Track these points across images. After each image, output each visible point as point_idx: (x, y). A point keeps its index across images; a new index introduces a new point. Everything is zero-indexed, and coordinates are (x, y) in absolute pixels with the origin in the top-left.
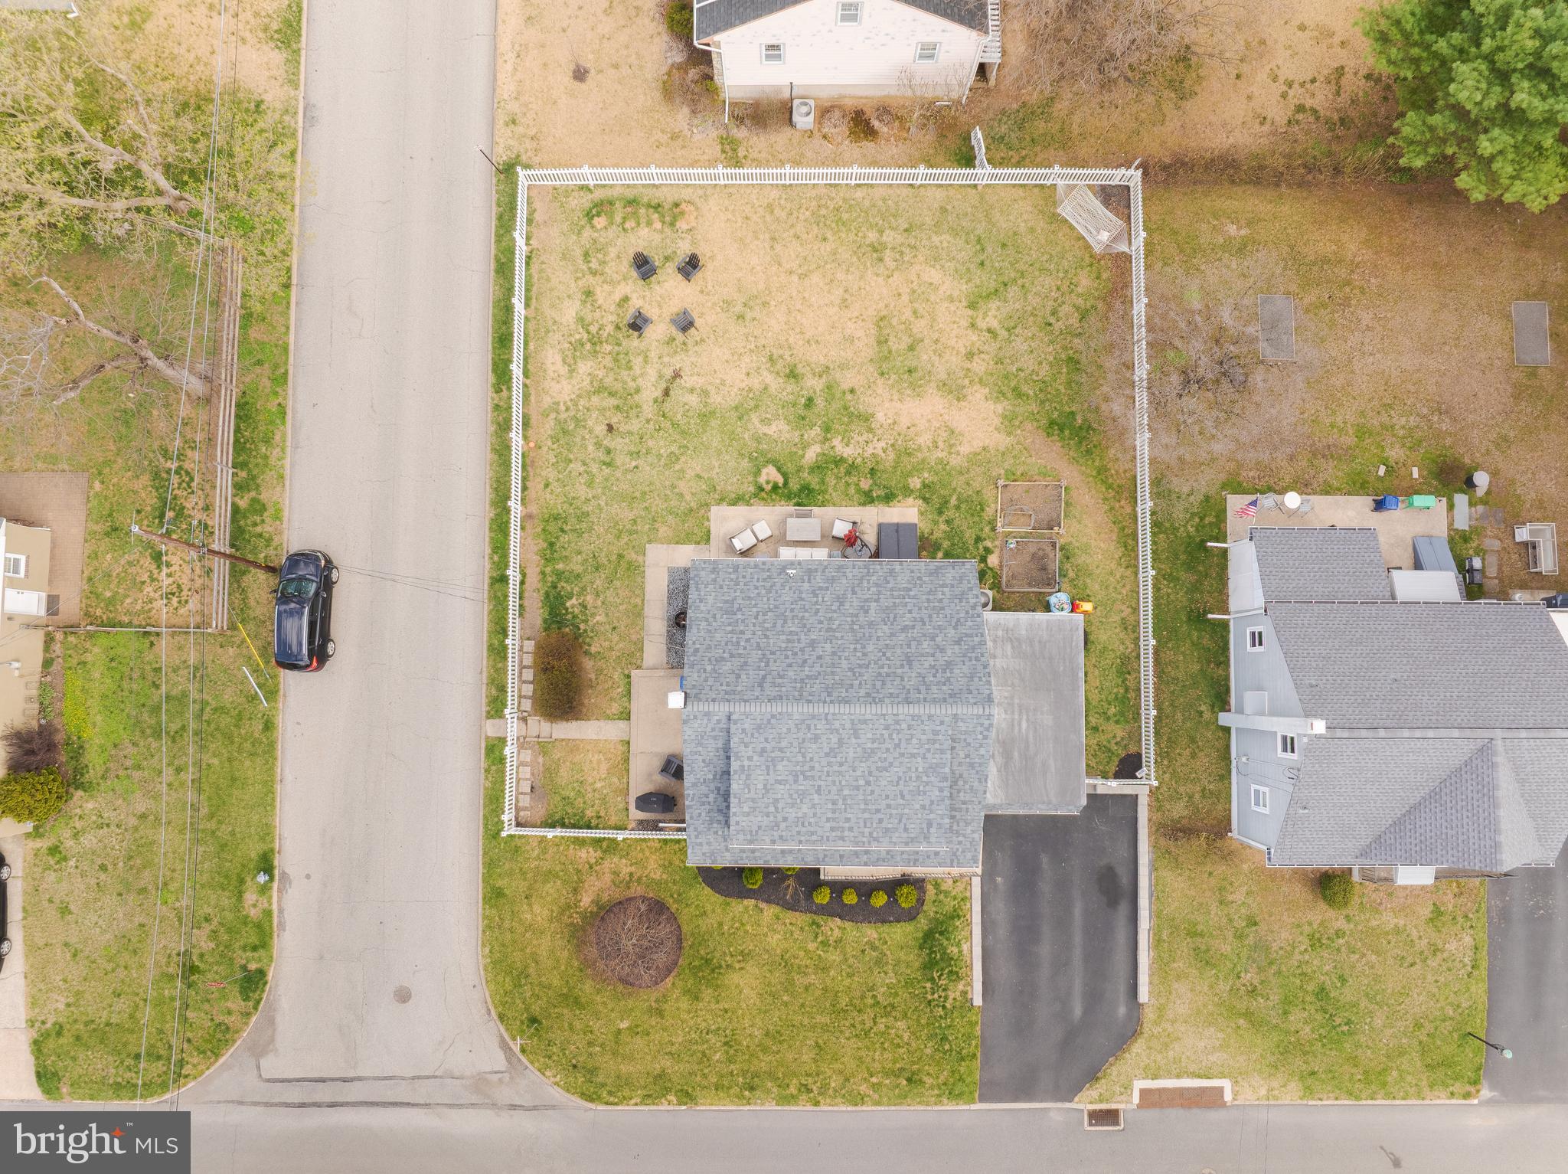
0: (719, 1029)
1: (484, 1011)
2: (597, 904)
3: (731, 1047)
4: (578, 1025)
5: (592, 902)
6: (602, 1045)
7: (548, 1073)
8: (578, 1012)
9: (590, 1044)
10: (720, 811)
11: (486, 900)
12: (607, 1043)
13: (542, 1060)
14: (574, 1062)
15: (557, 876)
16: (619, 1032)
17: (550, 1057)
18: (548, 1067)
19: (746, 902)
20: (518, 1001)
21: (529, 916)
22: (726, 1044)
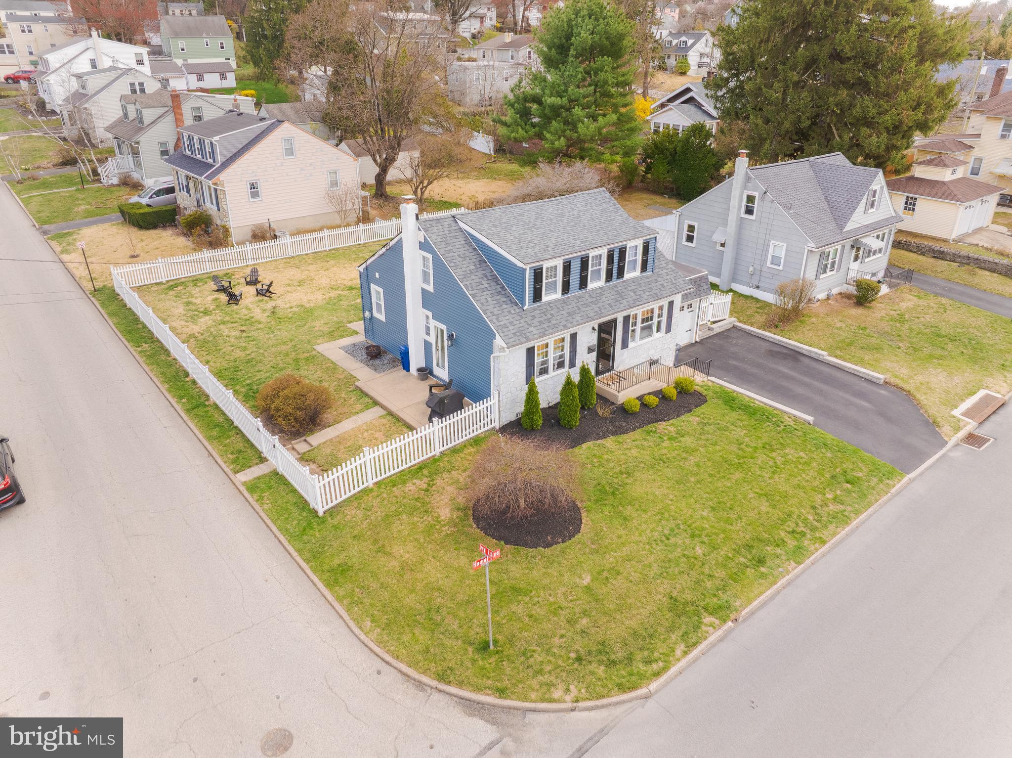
0: (672, 530)
1: (412, 690)
2: (459, 509)
3: (700, 536)
4: (536, 611)
5: (452, 510)
6: (585, 613)
7: (557, 694)
8: (527, 599)
9: (571, 622)
10: (499, 293)
11: (331, 584)
12: (587, 607)
13: (534, 683)
14: (573, 655)
15: (397, 514)
16: (588, 588)
17: (540, 672)
18: (550, 685)
19: (584, 446)
20: (448, 643)
21: (394, 563)
22: (693, 536)
